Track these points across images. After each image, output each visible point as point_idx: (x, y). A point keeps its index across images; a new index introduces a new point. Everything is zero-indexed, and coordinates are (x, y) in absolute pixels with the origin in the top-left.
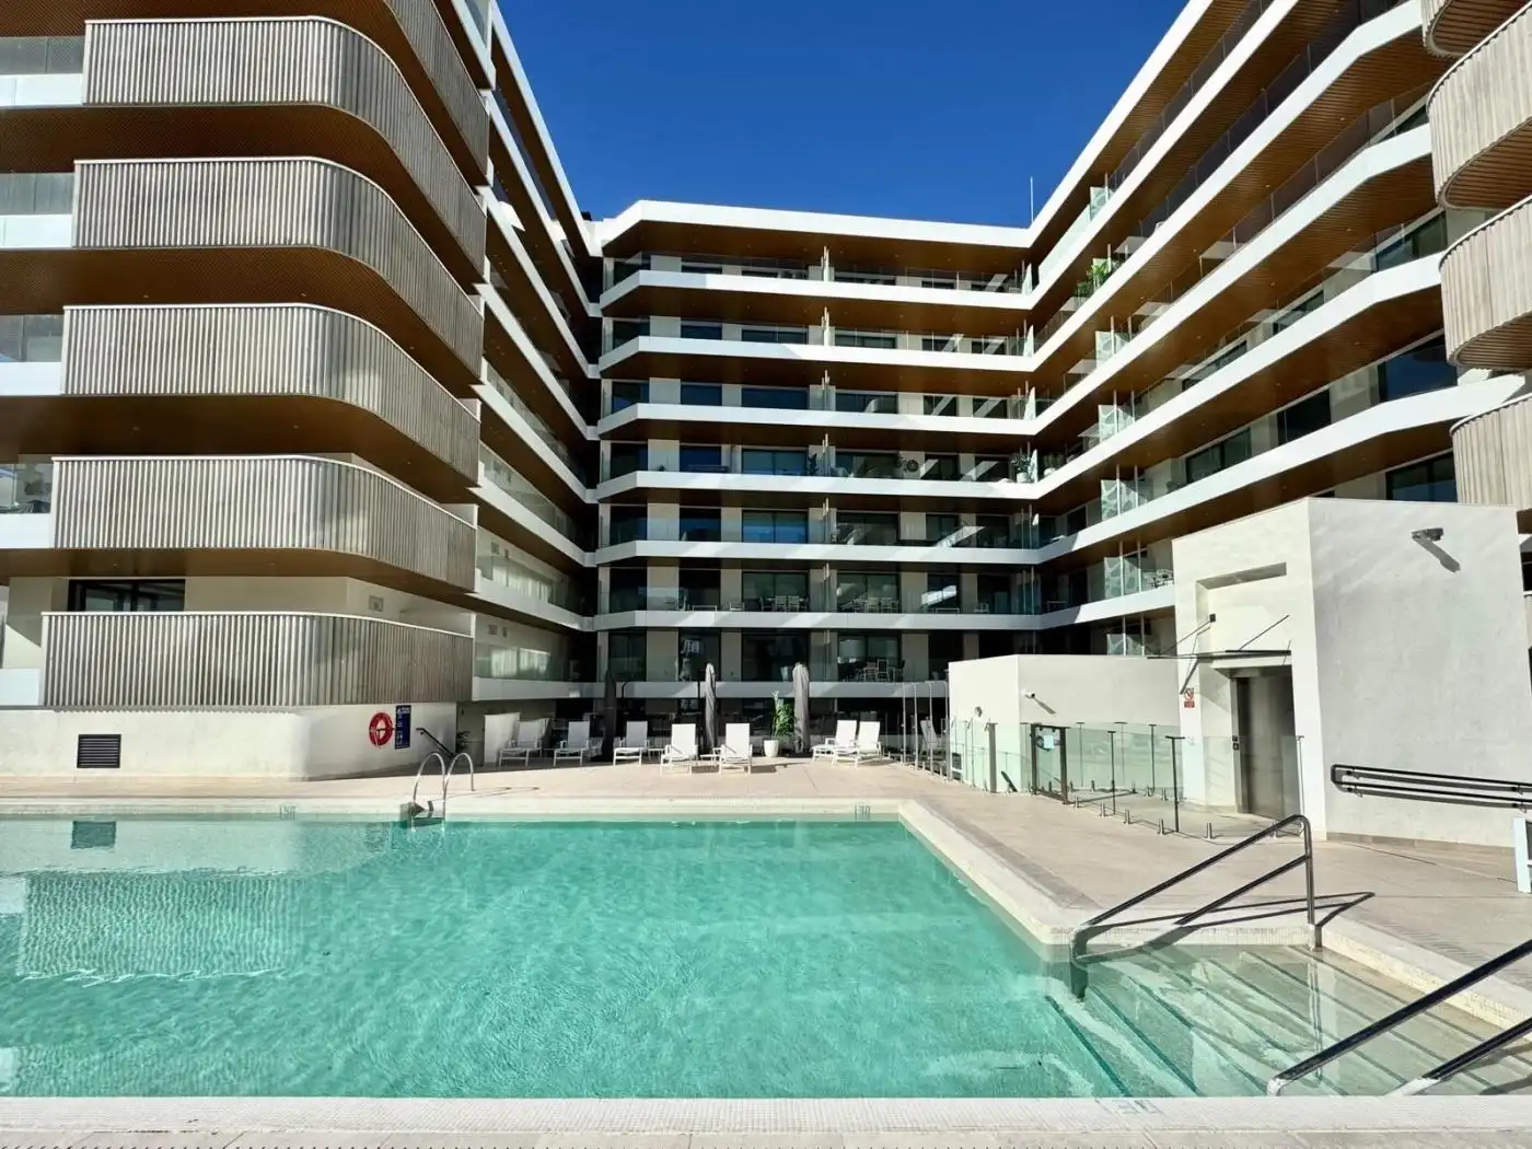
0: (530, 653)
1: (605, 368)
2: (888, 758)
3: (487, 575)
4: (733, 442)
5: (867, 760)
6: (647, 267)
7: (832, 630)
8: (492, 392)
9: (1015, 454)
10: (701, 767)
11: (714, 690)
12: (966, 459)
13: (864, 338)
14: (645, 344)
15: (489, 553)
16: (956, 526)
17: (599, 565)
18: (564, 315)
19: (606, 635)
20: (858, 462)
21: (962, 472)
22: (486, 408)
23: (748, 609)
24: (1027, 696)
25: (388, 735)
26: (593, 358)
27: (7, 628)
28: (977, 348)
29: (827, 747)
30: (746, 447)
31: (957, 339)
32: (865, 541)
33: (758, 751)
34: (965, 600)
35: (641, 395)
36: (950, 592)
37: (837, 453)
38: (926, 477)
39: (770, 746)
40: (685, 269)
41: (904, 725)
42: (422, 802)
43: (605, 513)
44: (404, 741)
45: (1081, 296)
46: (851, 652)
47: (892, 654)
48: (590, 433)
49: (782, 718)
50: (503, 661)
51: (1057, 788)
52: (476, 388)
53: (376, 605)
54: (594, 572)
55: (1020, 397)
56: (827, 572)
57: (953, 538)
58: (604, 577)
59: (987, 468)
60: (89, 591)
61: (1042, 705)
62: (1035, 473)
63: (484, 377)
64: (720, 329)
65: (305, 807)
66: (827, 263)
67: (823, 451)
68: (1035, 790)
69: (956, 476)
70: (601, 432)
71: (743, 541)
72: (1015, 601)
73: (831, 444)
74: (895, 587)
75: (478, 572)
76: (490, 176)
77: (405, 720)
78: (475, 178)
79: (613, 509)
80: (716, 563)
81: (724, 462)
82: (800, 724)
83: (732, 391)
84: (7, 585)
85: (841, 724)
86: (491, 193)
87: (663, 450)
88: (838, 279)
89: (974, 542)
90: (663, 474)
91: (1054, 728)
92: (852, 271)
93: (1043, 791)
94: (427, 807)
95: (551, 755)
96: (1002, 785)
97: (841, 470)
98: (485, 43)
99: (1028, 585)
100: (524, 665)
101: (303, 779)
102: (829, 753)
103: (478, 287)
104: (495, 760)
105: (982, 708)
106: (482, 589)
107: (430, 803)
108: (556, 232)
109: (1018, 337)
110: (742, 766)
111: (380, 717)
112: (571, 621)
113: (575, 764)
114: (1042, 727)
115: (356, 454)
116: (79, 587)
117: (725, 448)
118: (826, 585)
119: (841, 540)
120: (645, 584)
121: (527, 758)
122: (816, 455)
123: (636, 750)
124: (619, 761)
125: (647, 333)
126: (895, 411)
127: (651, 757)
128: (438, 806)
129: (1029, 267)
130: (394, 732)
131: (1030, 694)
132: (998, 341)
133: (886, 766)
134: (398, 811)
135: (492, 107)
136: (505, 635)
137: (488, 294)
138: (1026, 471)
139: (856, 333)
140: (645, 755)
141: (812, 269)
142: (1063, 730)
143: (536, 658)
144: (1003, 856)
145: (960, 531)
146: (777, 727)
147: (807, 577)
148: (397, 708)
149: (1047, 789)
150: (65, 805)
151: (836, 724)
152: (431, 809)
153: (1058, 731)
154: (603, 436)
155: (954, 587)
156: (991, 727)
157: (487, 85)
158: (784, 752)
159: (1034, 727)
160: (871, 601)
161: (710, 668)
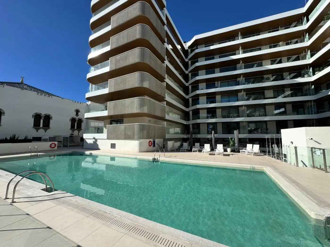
0: (177, 129)
1: (189, 71)
2: (263, 154)
3: (168, 115)
4: (218, 81)
5: (255, 154)
6: (197, 49)
7: (246, 122)
8: (168, 80)
9: (304, 70)
10: (211, 154)
11: (214, 136)
12: (285, 74)
13: (251, 50)
14: (197, 64)
15: (168, 110)
16: (283, 92)
17: (190, 111)
18: (181, 63)
19: (192, 125)
20: (252, 80)
21: (284, 78)
22: (167, 83)
23: (223, 118)
24: (310, 139)
25: (151, 145)
26: (187, 69)
27: (104, 128)
28: (287, 44)
29: (244, 150)
30: (221, 82)
31: (281, 43)
32: (255, 99)
33: (225, 150)
34: (288, 112)
35: (197, 75)
36: (282, 110)
37: (245, 79)
38: (273, 81)
39: (229, 150)
40: (205, 47)
41: (267, 146)
42: (156, 158)
43: (190, 100)
44: (154, 146)
45: (326, 20)
46: (252, 126)
47: (265, 127)
48: (187, 84)
49: (232, 143)
50: (172, 131)
51: (323, 167)
52: (165, 80)
53: (150, 121)
54: (189, 112)
55: (304, 54)
56: (244, 108)
57: (283, 96)
58: (191, 113)
59: (293, 75)
60: (113, 121)
61: (315, 141)
62: (311, 74)
63: (166, 78)
64: (214, 57)
65: (139, 157)
66: (240, 35)
67: (242, 79)
68: (314, 167)
69: (283, 79)
70: (189, 84)
71: (221, 102)
72: (306, 111)
73: (243, 77)
74: (264, 110)
75: (166, 114)
76: (166, 41)
77: (154, 142)
78: (163, 42)
79: (192, 99)
80: (215, 108)
81: (216, 86)
82: (236, 145)
83: (217, 70)
84: (104, 121)
85: (248, 145)
86: (167, 44)
87: (202, 85)
88: (243, 38)
89: (290, 95)
90: (203, 90)
91: (320, 149)
92: (247, 35)
93: (317, 168)
94: (156, 159)
95: (180, 149)
96: (301, 164)
97: (246, 83)
98: (164, 17)
99: (311, 106)
100: (176, 131)
101: (139, 152)
102: (245, 152)
103: (165, 61)
104: (170, 150)
105: (293, 142)
106: (167, 117)
107: (157, 158)
108: (179, 47)
109: (302, 37)
110: (221, 154)
111: (150, 141)
112: (185, 122)
113: (184, 152)
114: (315, 148)
115: (146, 95)
116: (111, 121)
117: (216, 82)
118: (243, 111)
119: (248, 100)
120: (199, 114)
121: (175, 150)
122: (239, 81)
123: (197, 149)
124: (193, 151)
125: (198, 62)
126: (262, 66)
127: (200, 151)
128: (158, 159)
129: (305, 18)
130: (152, 144)
131: (310, 138)
132: (296, 40)
133: (261, 157)
134: (152, 159)
135: (166, 28)
136: (172, 125)
137: (167, 62)
138: (308, 74)
139: (249, 49)
140: (199, 150)
141: (236, 38)
142: (324, 150)
143: (178, 130)
144: (298, 187)
145: (285, 94)
146: (230, 145)
147: (238, 109)
148: (153, 140)
149: (319, 167)
150: (109, 154)
151: (247, 145)
152: (157, 159)
153: (322, 150)
154: (189, 85)
155: (284, 108)
156: (296, 148)
157: (165, 25)
158: (232, 151)
159: (312, 148)
160: (257, 113)
161: (213, 132)
